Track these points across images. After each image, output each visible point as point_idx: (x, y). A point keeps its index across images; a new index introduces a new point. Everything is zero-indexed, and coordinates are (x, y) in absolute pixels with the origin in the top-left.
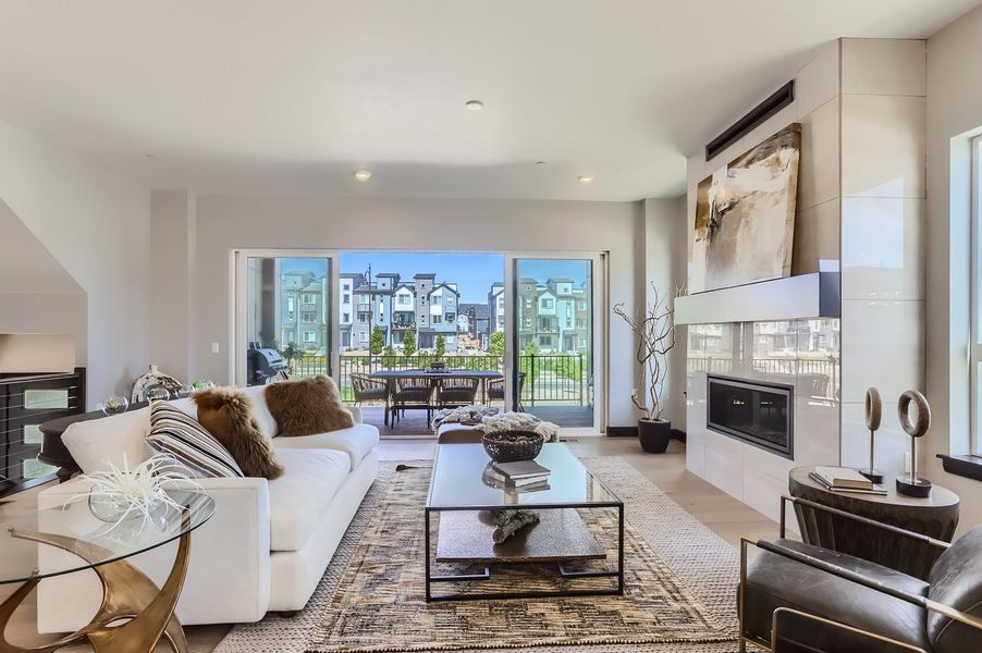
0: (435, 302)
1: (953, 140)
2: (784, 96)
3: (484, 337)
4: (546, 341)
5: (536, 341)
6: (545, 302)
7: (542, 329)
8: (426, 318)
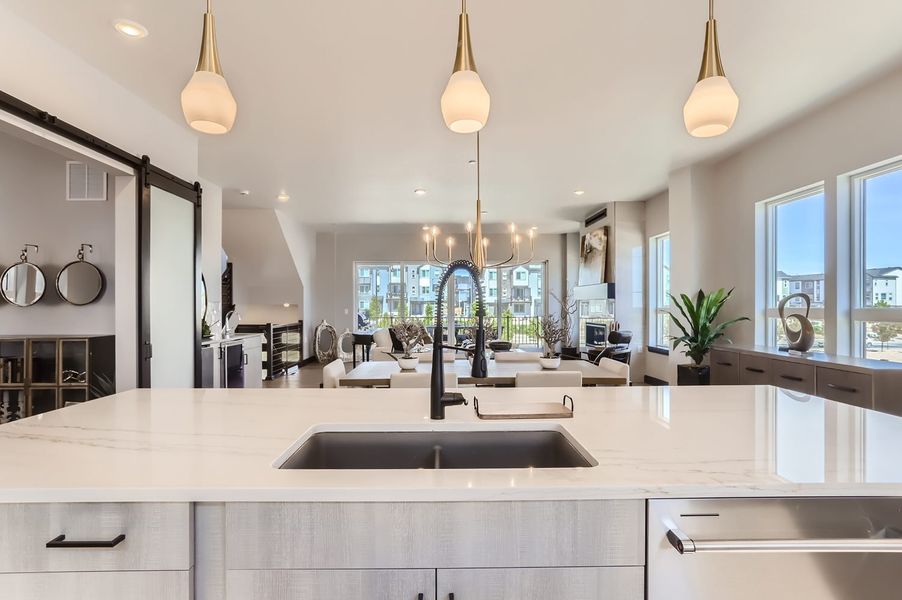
0: (424, 275)
1: (651, 239)
2: (603, 214)
3: (466, 305)
4: (520, 308)
5: (511, 308)
6: (518, 274)
7: (516, 298)
8: (416, 289)
